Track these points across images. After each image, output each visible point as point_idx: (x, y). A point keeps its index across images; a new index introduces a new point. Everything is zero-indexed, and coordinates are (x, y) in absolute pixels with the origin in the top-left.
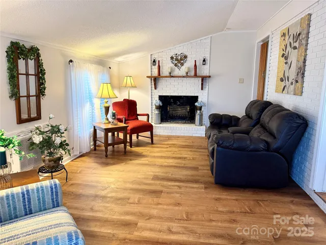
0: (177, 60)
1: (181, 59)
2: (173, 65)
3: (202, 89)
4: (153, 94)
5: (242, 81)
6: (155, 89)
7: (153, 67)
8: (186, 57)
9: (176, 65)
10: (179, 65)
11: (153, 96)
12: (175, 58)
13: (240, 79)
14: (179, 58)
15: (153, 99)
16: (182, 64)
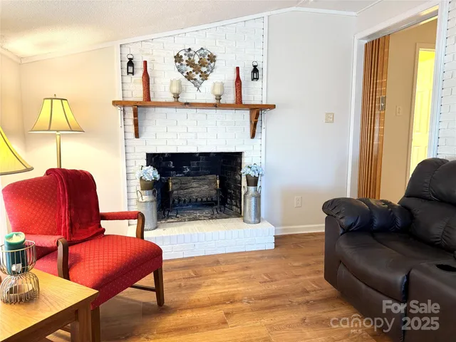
0: (190, 63)
1: (202, 64)
2: (181, 77)
3: (253, 136)
4: (130, 150)
5: (330, 118)
6: (137, 135)
7: (128, 78)
8: (212, 58)
9: (189, 77)
10: (197, 77)
11: (130, 156)
12: (185, 58)
13: (327, 114)
14: (197, 60)
15: (131, 163)
16: (205, 76)
